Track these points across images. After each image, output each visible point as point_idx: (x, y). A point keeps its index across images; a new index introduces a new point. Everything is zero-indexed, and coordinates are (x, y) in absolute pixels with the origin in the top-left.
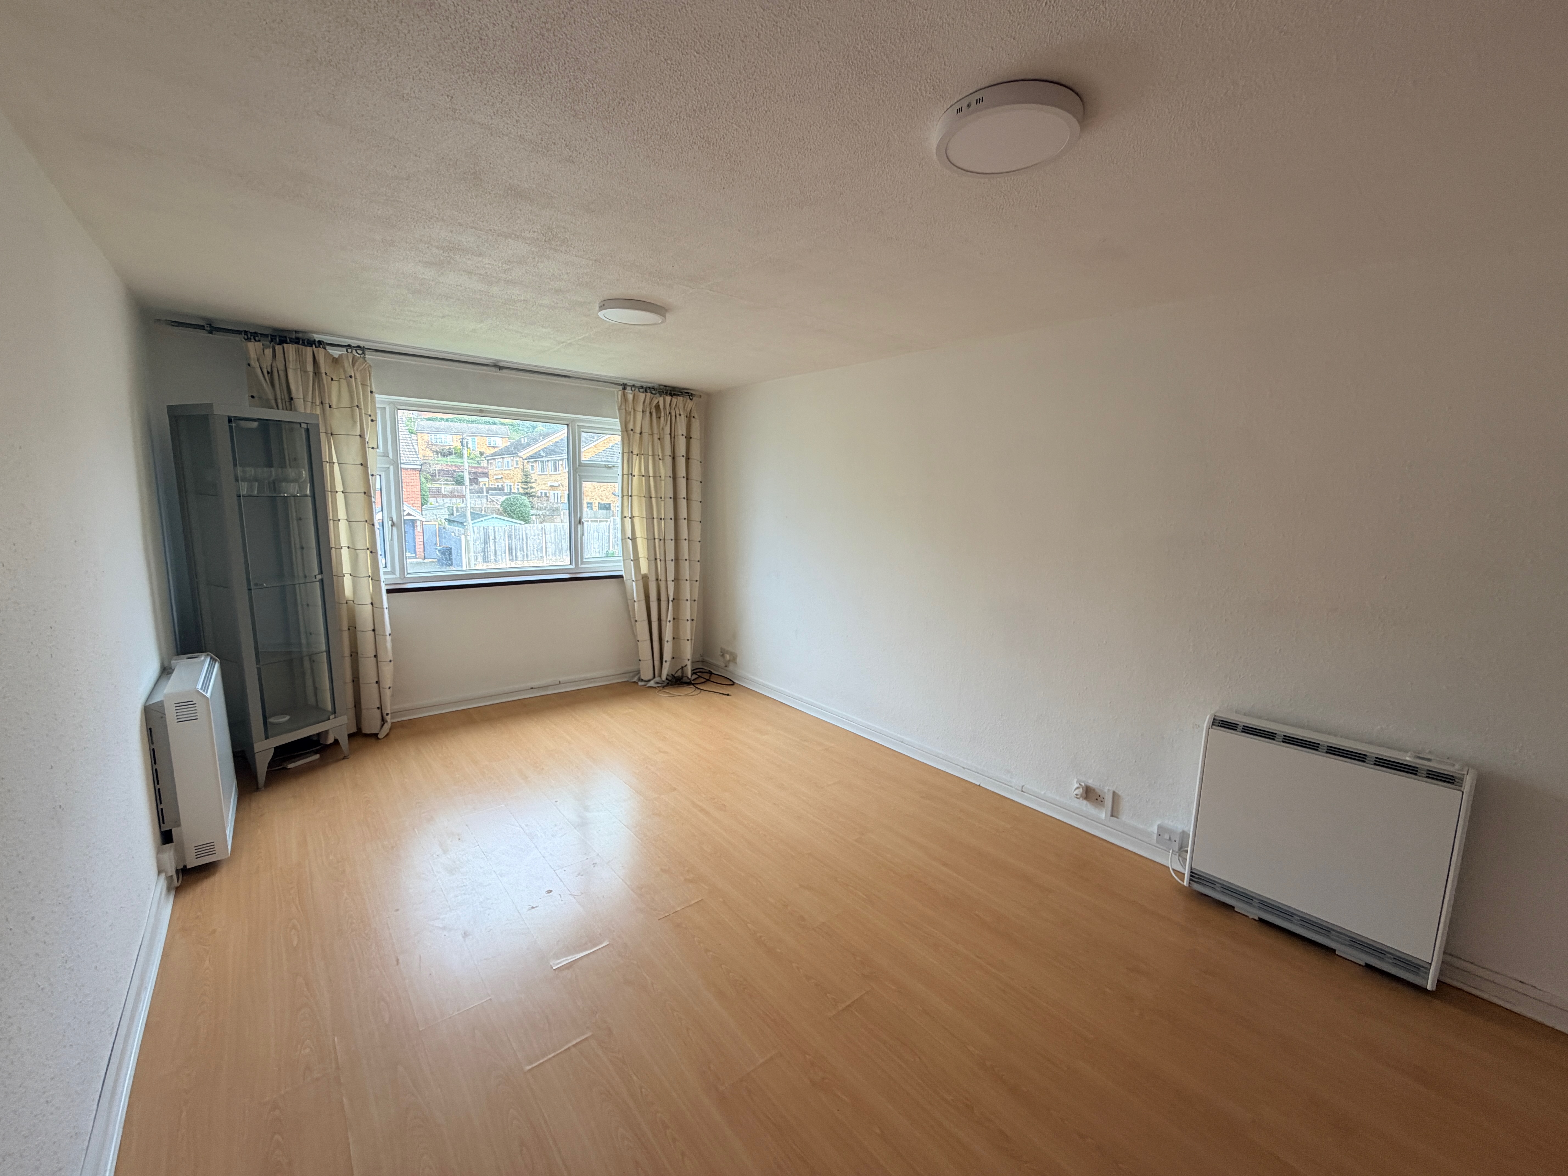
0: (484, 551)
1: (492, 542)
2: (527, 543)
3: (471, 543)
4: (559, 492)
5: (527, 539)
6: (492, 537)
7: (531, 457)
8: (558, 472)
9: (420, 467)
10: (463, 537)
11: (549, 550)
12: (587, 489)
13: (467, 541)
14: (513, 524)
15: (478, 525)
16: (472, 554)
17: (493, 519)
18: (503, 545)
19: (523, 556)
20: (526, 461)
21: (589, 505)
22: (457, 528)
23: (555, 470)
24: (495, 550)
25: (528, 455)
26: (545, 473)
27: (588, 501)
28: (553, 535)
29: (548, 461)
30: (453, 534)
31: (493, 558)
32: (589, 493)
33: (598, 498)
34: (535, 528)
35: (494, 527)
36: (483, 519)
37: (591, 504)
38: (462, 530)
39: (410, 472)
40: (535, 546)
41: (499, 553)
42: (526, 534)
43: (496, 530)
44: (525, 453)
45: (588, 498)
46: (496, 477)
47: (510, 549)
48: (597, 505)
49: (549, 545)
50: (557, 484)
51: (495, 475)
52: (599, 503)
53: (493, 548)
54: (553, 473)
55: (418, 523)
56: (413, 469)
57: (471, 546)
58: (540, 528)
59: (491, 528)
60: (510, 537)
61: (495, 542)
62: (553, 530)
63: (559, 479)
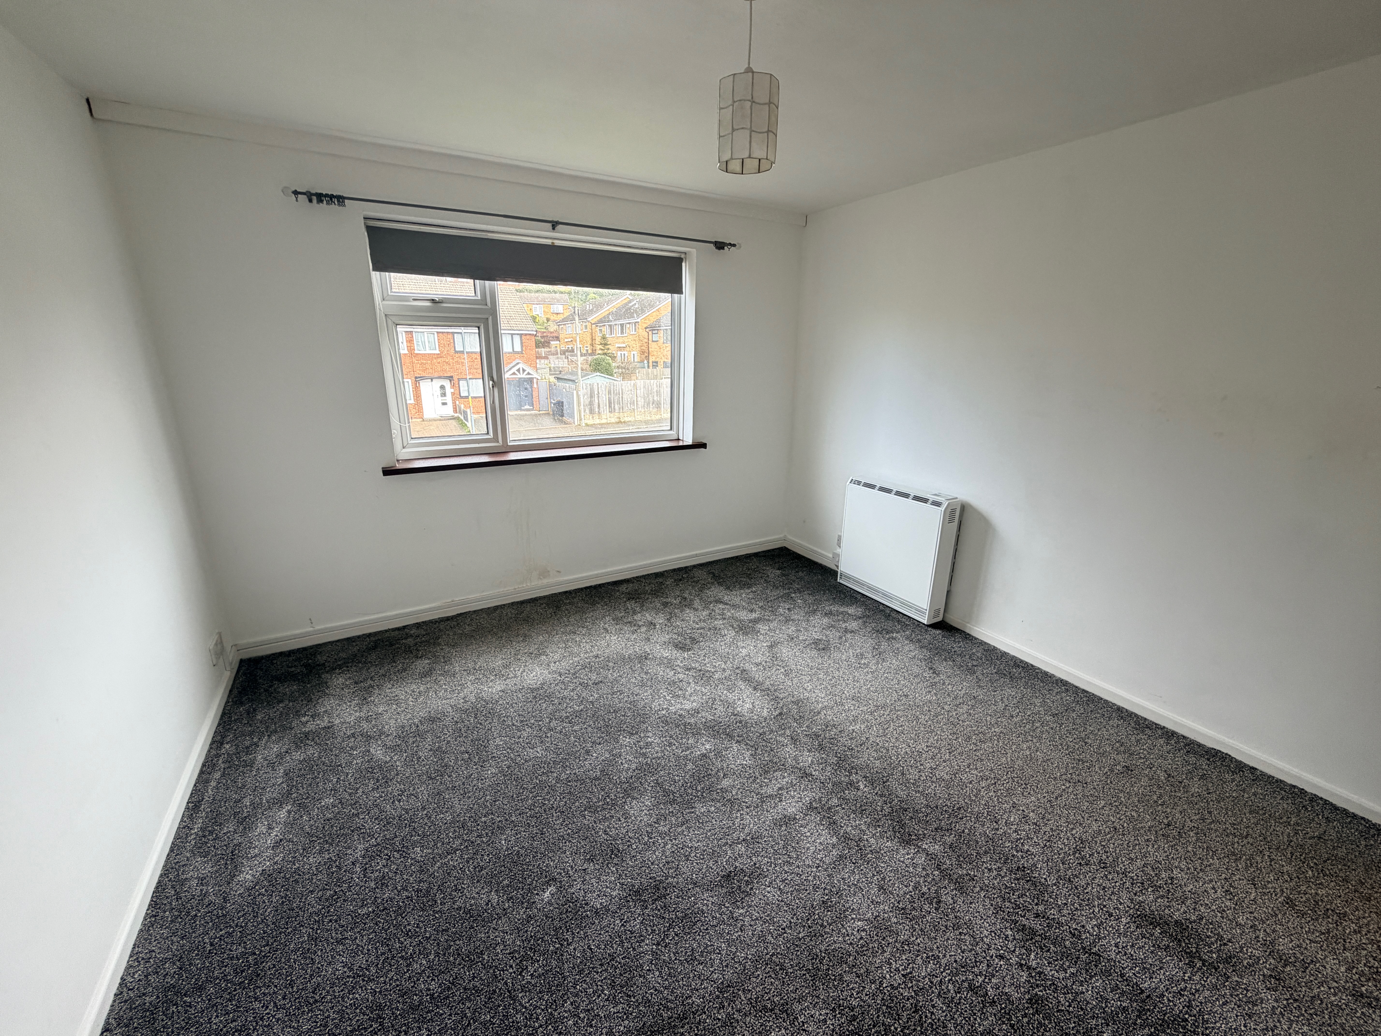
0: (591, 403)
1: (596, 396)
2: (622, 397)
3: (582, 397)
4: (626, 353)
5: (622, 394)
6: (596, 392)
7: (601, 321)
8: (625, 335)
9: (535, 333)
10: (575, 392)
11: (639, 403)
12: (653, 349)
13: (578, 396)
14: (611, 381)
15: (586, 382)
16: (582, 407)
17: (596, 377)
18: (604, 399)
19: (620, 409)
20: (594, 325)
21: (654, 364)
22: (567, 385)
23: (622, 332)
24: (599, 403)
25: (595, 320)
26: (613, 336)
27: (654, 360)
28: (642, 390)
29: (616, 324)
30: (564, 390)
31: (597, 410)
32: (655, 353)
33: (663, 358)
34: (628, 384)
35: (598, 384)
36: (589, 377)
37: (657, 362)
38: (573, 386)
39: (528, 337)
40: (629, 400)
41: (601, 406)
42: (622, 389)
43: (600, 386)
44: (593, 318)
45: (654, 357)
46: (566, 340)
47: (610, 403)
48: (662, 363)
49: (639, 399)
50: (624, 345)
51: (566, 338)
52: (664, 362)
53: (597, 401)
54: (620, 335)
55: (535, 380)
56: (530, 334)
57: (582, 399)
58: (632, 384)
59: (596, 384)
60: (609, 393)
61: (598, 397)
62: (642, 387)
63: (626, 340)
